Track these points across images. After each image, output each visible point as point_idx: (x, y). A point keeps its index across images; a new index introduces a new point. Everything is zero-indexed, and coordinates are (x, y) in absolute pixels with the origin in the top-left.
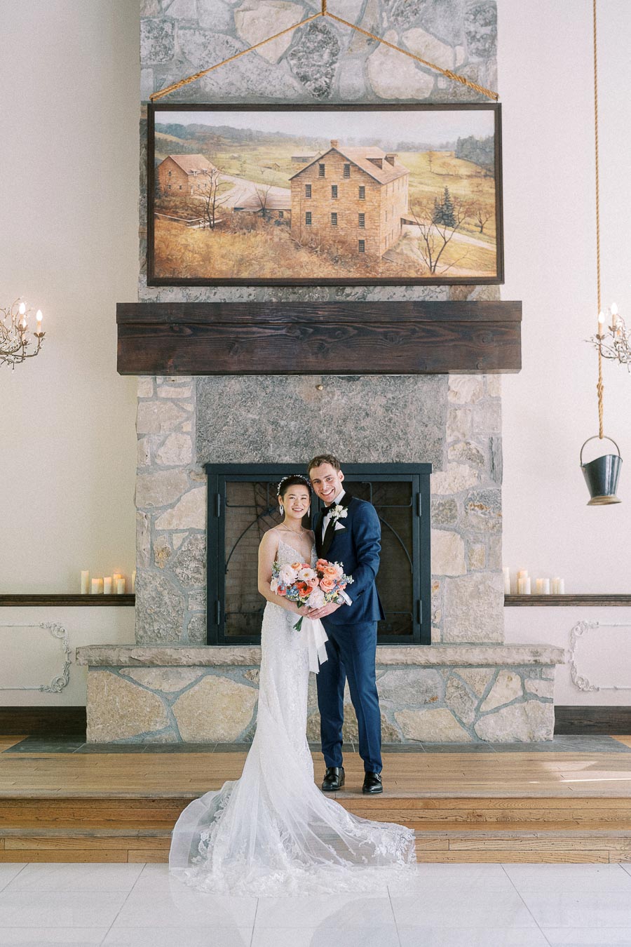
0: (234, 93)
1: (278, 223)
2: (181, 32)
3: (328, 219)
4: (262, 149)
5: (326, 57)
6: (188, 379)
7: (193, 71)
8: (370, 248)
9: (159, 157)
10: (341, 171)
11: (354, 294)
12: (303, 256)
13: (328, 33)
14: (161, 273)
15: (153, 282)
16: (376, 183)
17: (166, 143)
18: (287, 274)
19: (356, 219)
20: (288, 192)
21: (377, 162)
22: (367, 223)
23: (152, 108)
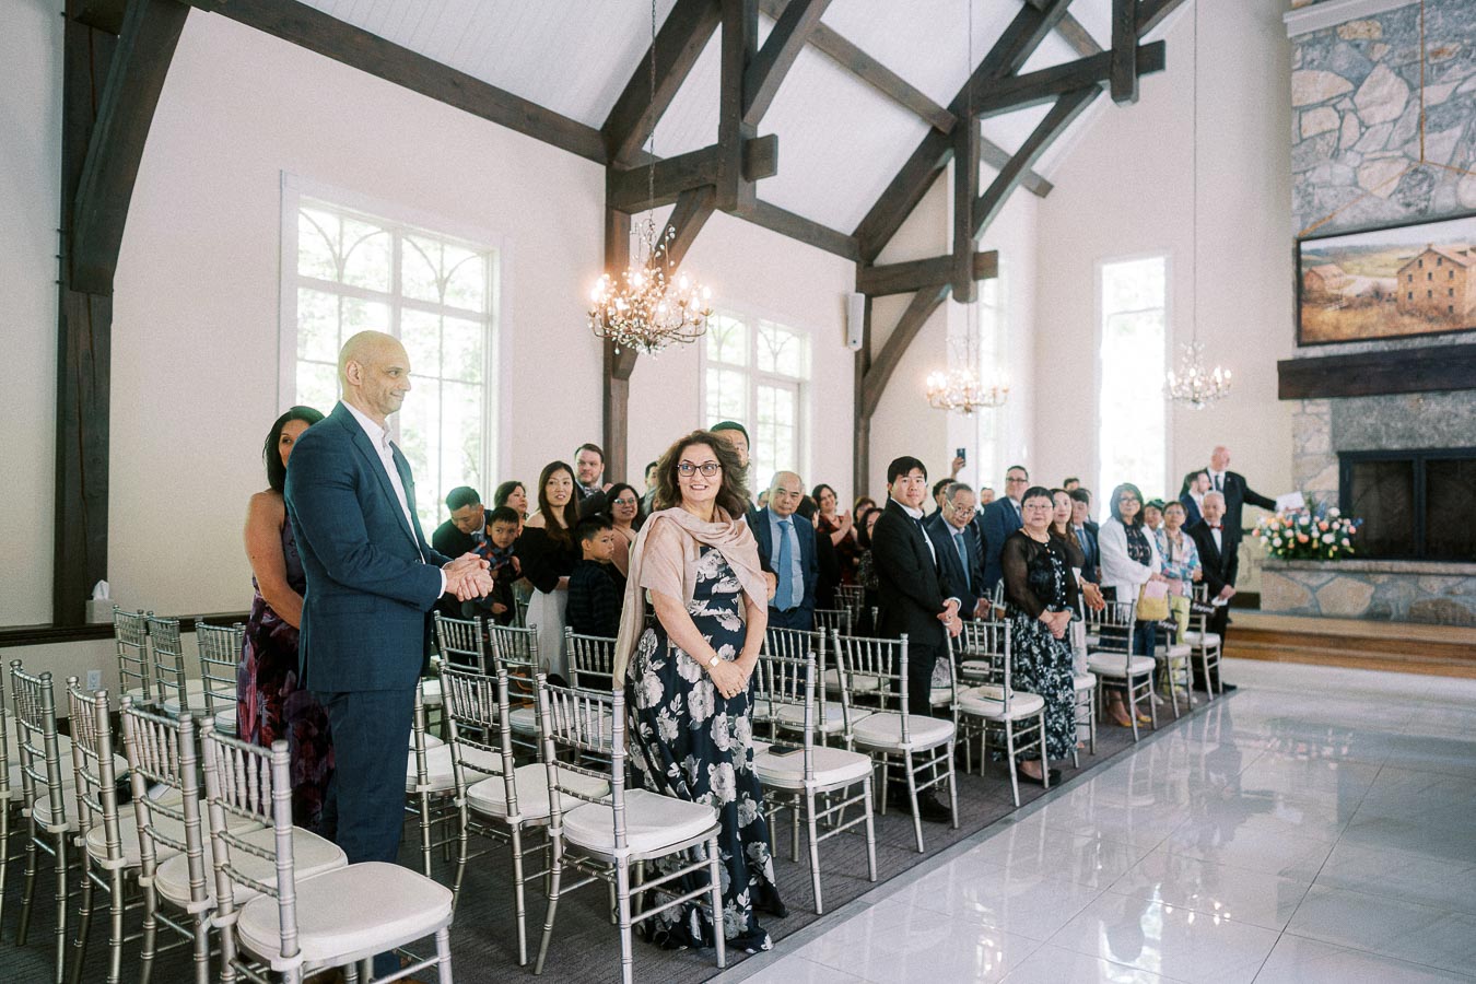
0: (1357, 222)
1: (1388, 301)
2: (1319, 191)
3: (1426, 293)
4: (1376, 256)
5: (1425, 187)
6: (1325, 401)
7: (1328, 214)
8: (1457, 310)
9: (1304, 270)
10: (1436, 261)
11: (1446, 340)
12: (1407, 320)
13: (1426, 173)
14: (1305, 339)
15: (1301, 344)
16: (1461, 266)
17: (1309, 261)
18: (1394, 332)
19: (1447, 292)
20: (1395, 281)
21: (1464, 253)
22: (1455, 293)
23: (1299, 241)
